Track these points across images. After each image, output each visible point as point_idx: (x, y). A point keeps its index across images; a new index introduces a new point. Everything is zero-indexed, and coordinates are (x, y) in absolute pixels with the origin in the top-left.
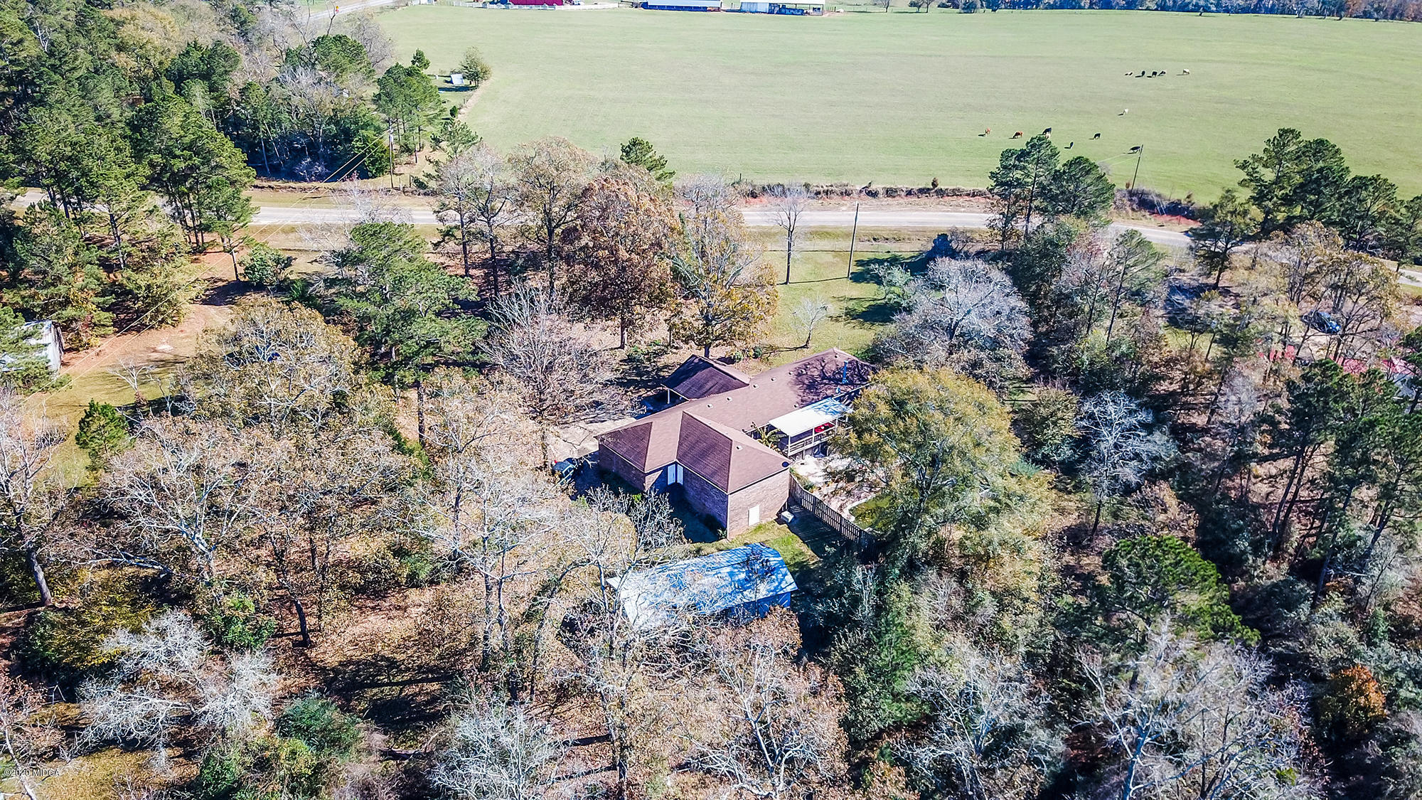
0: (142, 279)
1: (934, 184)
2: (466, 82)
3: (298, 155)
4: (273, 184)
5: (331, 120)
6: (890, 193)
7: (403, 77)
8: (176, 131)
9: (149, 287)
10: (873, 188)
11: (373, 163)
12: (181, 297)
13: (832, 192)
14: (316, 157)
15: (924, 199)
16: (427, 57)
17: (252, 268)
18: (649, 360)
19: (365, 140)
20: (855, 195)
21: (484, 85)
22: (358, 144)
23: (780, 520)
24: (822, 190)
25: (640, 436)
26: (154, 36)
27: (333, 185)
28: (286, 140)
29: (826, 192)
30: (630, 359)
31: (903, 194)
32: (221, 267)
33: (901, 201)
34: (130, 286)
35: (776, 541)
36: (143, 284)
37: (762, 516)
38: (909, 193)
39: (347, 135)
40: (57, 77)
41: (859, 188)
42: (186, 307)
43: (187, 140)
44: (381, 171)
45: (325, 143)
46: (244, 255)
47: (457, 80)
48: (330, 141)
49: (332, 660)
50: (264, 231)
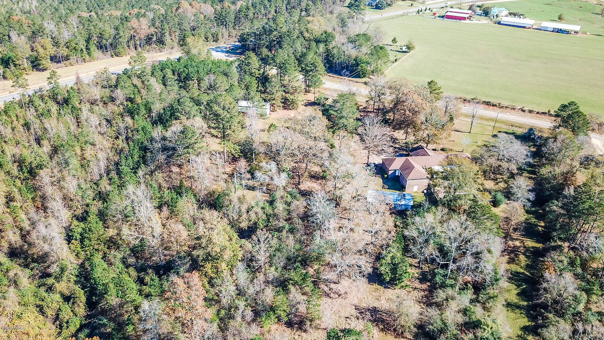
0: (292, 97)
1: (549, 112)
2: (407, 50)
3: (343, 68)
4: (334, 76)
5: (354, 60)
6: (530, 112)
7: (379, 49)
8: (310, 60)
9: (293, 99)
10: (524, 109)
11: (363, 74)
12: (300, 104)
13: (508, 107)
14: (347, 70)
15: (543, 116)
16: (397, 40)
17: (318, 99)
18: (411, 144)
19: (362, 67)
20: (516, 110)
21: (412, 52)
22: (360, 68)
23: (423, 192)
24: (504, 106)
25: (392, 161)
26: (316, 28)
27: (348, 78)
28: (341, 64)
29: (506, 107)
30: (406, 143)
31: (535, 113)
32: (311, 97)
33: (533, 115)
34: (288, 98)
35: (419, 196)
36: (291, 98)
37: (418, 189)
38: (538, 113)
39: (358, 65)
40: (288, 38)
41: (519, 108)
42: (300, 106)
43: (312, 62)
44: (364, 76)
45: (351, 66)
46: (317, 95)
47: (404, 49)
48: (352, 66)
49: (302, 189)
50: (326, 89)
